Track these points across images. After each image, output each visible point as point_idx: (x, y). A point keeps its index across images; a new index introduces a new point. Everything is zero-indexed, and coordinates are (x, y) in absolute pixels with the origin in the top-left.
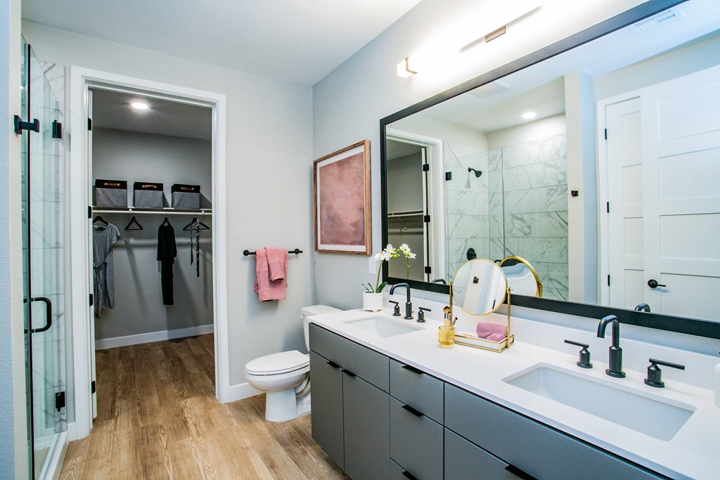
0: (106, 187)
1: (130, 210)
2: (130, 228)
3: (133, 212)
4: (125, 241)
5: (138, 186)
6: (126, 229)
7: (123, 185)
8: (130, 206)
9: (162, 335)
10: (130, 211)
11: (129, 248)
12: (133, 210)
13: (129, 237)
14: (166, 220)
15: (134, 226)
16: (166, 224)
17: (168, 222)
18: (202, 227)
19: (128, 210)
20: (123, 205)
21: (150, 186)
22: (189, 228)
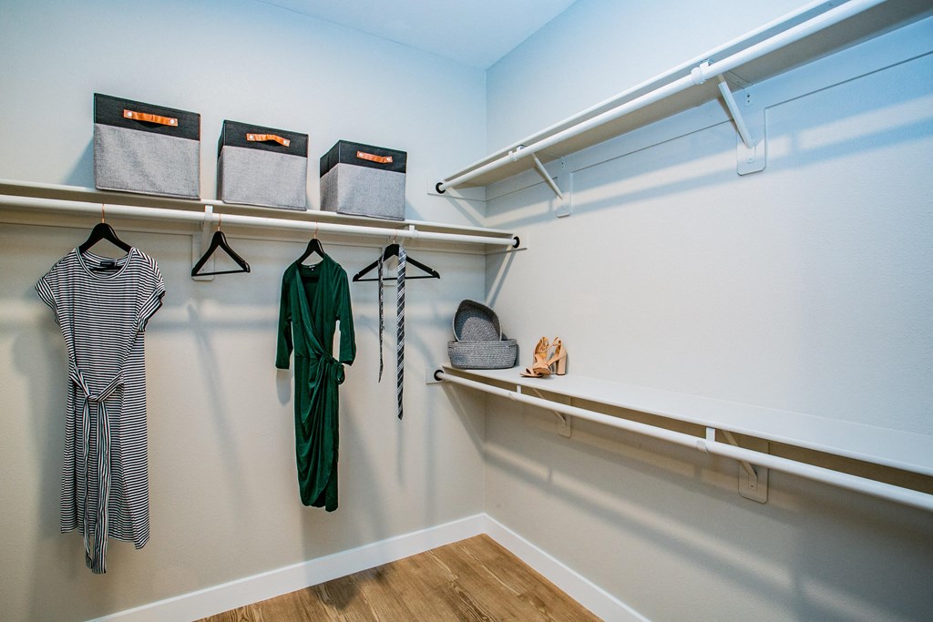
0: (130, 124)
1: (209, 209)
2: (205, 268)
3: (217, 216)
4: (190, 309)
5: (235, 134)
6: (195, 272)
7: (187, 126)
8: (208, 198)
9: (294, 576)
10: (208, 214)
11: (201, 329)
12: (217, 209)
13: (200, 298)
14: (314, 246)
15: (220, 261)
16: (314, 260)
17: (322, 254)
18: (413, 271)
19: (201, 208)
20: (185, 192)
21: (271, 137)
22: (374, 273)
